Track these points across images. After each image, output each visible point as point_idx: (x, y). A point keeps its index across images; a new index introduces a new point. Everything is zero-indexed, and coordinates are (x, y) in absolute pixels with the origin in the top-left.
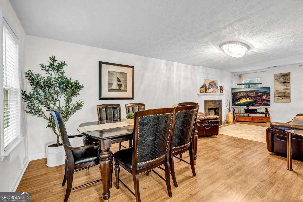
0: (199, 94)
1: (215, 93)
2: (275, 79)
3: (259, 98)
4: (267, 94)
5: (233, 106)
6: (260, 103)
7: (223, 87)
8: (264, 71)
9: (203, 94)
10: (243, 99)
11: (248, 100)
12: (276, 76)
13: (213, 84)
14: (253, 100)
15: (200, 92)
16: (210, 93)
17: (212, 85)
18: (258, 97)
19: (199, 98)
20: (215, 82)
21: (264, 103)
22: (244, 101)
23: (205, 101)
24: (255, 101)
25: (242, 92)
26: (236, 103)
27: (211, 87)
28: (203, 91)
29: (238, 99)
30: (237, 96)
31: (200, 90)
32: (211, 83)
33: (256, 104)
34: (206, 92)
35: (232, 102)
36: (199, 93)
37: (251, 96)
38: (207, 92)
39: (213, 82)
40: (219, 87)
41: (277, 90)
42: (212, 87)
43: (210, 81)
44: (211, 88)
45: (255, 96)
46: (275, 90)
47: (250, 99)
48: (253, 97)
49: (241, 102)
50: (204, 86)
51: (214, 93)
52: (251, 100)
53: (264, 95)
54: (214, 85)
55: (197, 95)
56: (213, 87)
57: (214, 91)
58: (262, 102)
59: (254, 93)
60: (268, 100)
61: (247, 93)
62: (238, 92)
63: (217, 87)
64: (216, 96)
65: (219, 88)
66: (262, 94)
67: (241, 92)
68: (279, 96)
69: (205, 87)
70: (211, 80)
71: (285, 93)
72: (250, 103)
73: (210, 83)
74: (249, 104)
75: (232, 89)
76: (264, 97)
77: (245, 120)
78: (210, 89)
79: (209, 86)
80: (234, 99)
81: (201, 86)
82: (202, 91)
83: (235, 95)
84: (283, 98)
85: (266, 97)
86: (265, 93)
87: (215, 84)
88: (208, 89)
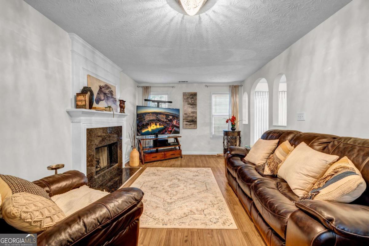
0: (73, 112)
1: (112, 112)
2: (184, 98)
3: (170, 124)
4: (177, 118)
5: (138, 137)
6: (170, 130)
7: (125, 102)
8: (173, 87)
9: (83, 112)
10: (152, 125)
11: (158, 126)
12: (184, 94)
13: (107, 92)
14: (163, 127)
15: (73, 105)
16: (102, 110)
17: (105, 94)
18: (168, 122)
19: (72, 122)
20: (111, 88)
21: (174, 130)
22: (153, 127)
23: (88, 129)
24: (165, 128)
25: (151, 113)
26: (143, 131)
27: (102, 98)
28: (84, 103)
29: (146, 125)
30: (145, 120)
31: (76, 101)
32: (103, 89)
33: (166, 131)
34: (91, 107)
35: (138, 131)
36: (71, 107)
37: (161, 120)
38: (95, 108)
39: (107, 87)
40: (117, 100)
41: (185, 113)
42: (106, 99)
43: (102, 84)
44: (103, 100)
45: (166, 120)
46: (184, 113)
47: (160, 125)
48: (163, 121)
49: (150, 129)
50: (85, 90)
51: (110, 111)
52: (161, 127)
53: (175, 119)
54: (109, 95)
55: (67, 114)
56: (108, 100)
57: (110, 107)
58: (173, 129)
59: (165, 117)
60: (178, 126)
61: (157, 115)
62: (146, 114)
63: (115, 100)
64: (113, 118)
65: (118, 103)
66: (173, 118)
67: (149, 113)
68: (187, 121)
69: (89, 93)
70: (104, 82)
71: (192, 117)
72: (160, 130)
73: (101, 88)
74: (158, 132)
75: (138, 107)
76: (174, 122)
77: (155, 159)
78: (101, 102)
79: (98, 94)
80: (140, 125)
81: (79, 90)
82: (79, 103)
83: (142, 118)
84: (191, 123)
85: (176, 123)
86: (175, 116)
87: (111, 93)
88: (98, 102)
